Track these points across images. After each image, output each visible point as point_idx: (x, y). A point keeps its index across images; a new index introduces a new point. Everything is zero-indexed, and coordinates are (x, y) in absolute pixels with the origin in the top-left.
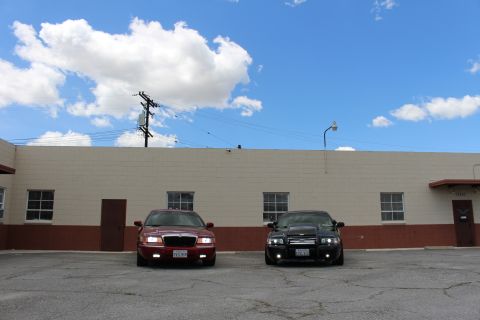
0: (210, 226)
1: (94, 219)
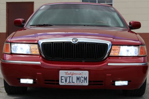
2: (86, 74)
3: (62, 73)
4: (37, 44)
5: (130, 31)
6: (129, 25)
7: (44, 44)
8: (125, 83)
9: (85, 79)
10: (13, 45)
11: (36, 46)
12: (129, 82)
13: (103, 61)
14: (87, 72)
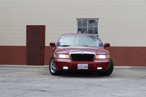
0: (107, 46)
1: (21, 41)
2: (87, 65)
3: (79, 65)
4: (69, 54)
5: (105, 48)
6: (104, 45)
7: (71, 55)
8: (101, 68)
9: (87, 67)
10: (60, 55)
11: (68, 55)
12: (102, 68)
13: (93, 61)
14: (87, 64)
